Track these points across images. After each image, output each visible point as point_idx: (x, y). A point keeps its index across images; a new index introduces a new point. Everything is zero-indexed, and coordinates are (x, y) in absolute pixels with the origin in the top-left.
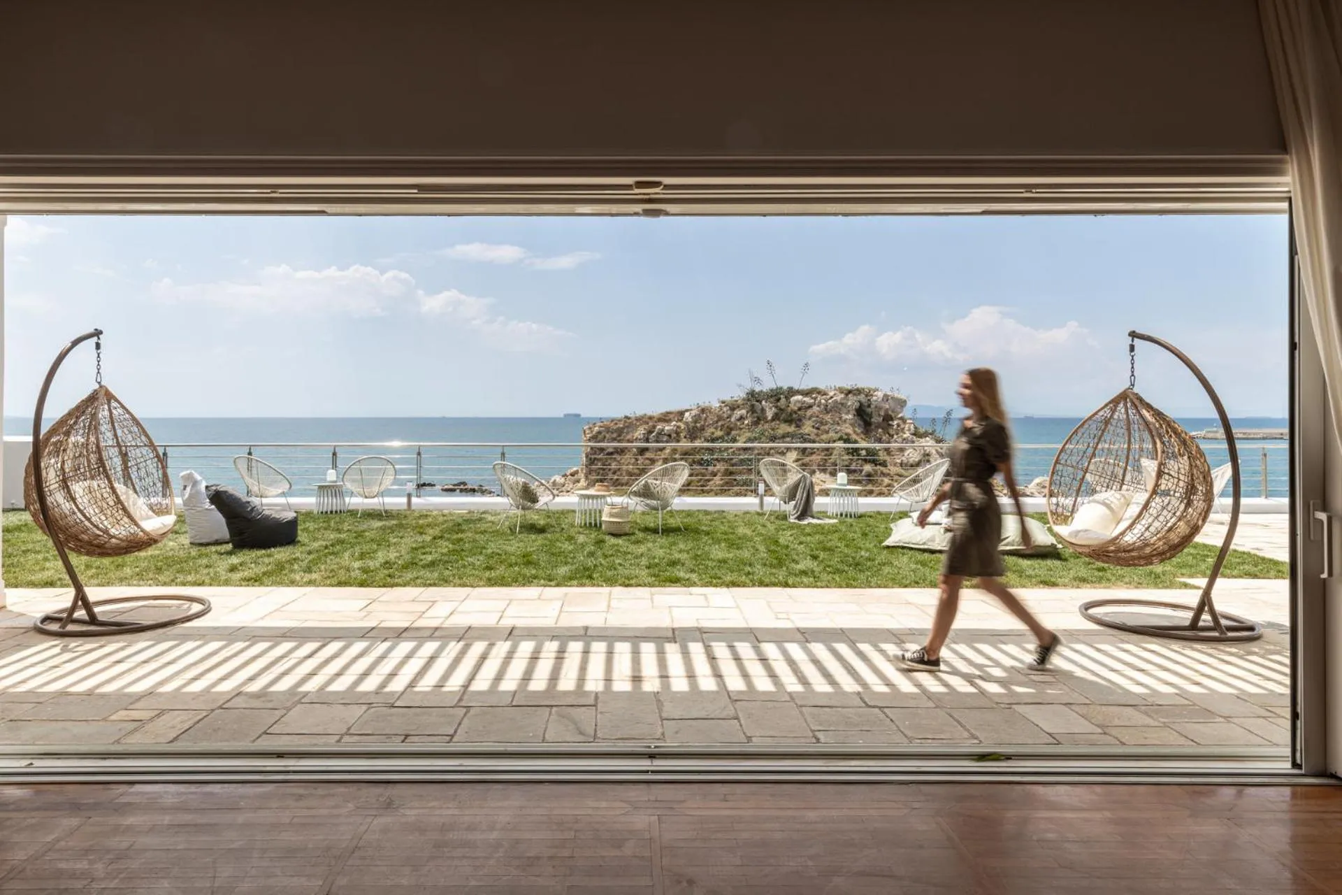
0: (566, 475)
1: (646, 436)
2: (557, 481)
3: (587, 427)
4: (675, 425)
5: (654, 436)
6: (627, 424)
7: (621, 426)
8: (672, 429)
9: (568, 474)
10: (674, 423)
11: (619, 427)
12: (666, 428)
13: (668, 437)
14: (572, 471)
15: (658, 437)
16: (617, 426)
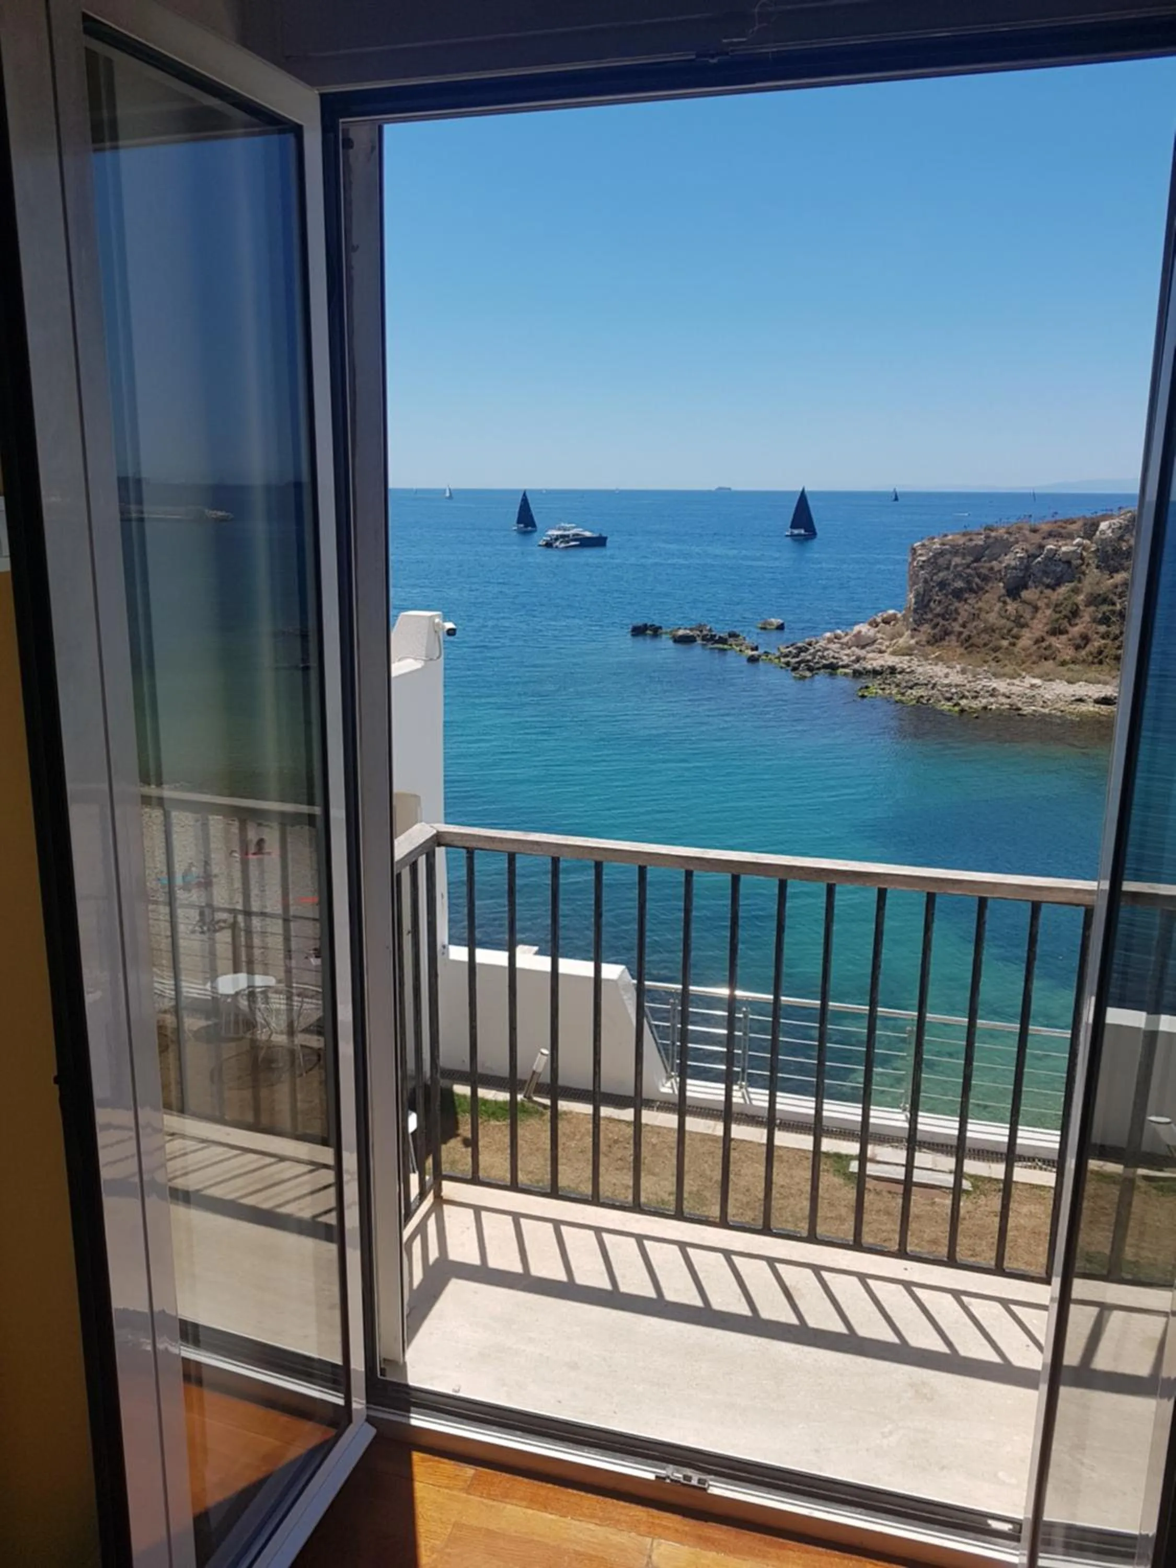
0: (875, 621)
1: (1025, 561)
2: (863, 633)
3: (919, 544)
4: (1079, 545)
5: (1039, 563)
6: (991, 540)
7: (981, 543)
8: (1074, 552)
9: (879, 620)
10: (1078, 540)
11: (976, 545)
12: (1064, 549)
13: (1066, 566)
14: (885, 616)
15: (1046, 566)
16: (974, 543)
